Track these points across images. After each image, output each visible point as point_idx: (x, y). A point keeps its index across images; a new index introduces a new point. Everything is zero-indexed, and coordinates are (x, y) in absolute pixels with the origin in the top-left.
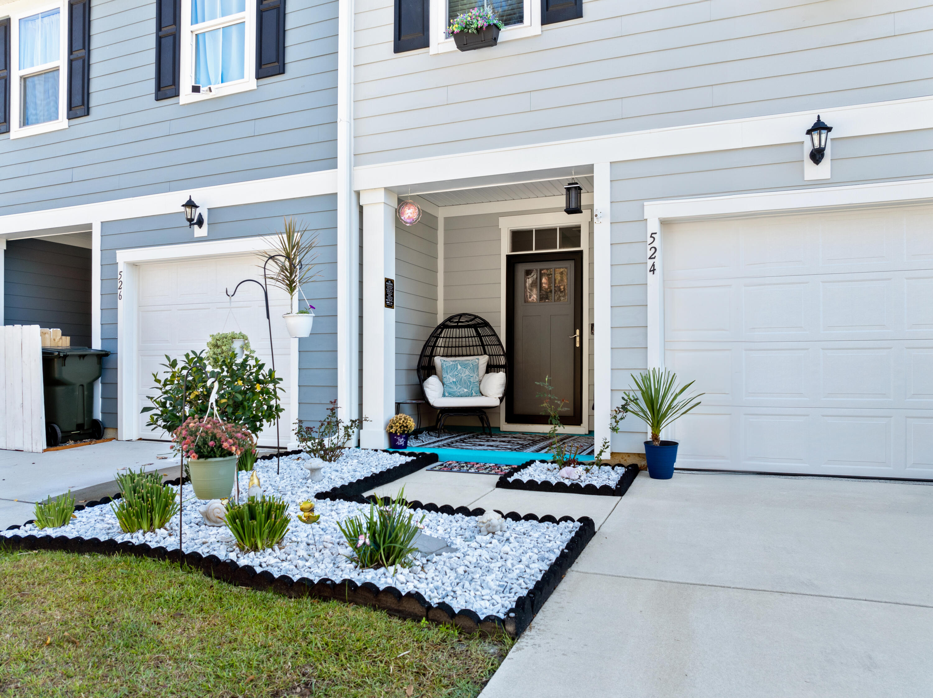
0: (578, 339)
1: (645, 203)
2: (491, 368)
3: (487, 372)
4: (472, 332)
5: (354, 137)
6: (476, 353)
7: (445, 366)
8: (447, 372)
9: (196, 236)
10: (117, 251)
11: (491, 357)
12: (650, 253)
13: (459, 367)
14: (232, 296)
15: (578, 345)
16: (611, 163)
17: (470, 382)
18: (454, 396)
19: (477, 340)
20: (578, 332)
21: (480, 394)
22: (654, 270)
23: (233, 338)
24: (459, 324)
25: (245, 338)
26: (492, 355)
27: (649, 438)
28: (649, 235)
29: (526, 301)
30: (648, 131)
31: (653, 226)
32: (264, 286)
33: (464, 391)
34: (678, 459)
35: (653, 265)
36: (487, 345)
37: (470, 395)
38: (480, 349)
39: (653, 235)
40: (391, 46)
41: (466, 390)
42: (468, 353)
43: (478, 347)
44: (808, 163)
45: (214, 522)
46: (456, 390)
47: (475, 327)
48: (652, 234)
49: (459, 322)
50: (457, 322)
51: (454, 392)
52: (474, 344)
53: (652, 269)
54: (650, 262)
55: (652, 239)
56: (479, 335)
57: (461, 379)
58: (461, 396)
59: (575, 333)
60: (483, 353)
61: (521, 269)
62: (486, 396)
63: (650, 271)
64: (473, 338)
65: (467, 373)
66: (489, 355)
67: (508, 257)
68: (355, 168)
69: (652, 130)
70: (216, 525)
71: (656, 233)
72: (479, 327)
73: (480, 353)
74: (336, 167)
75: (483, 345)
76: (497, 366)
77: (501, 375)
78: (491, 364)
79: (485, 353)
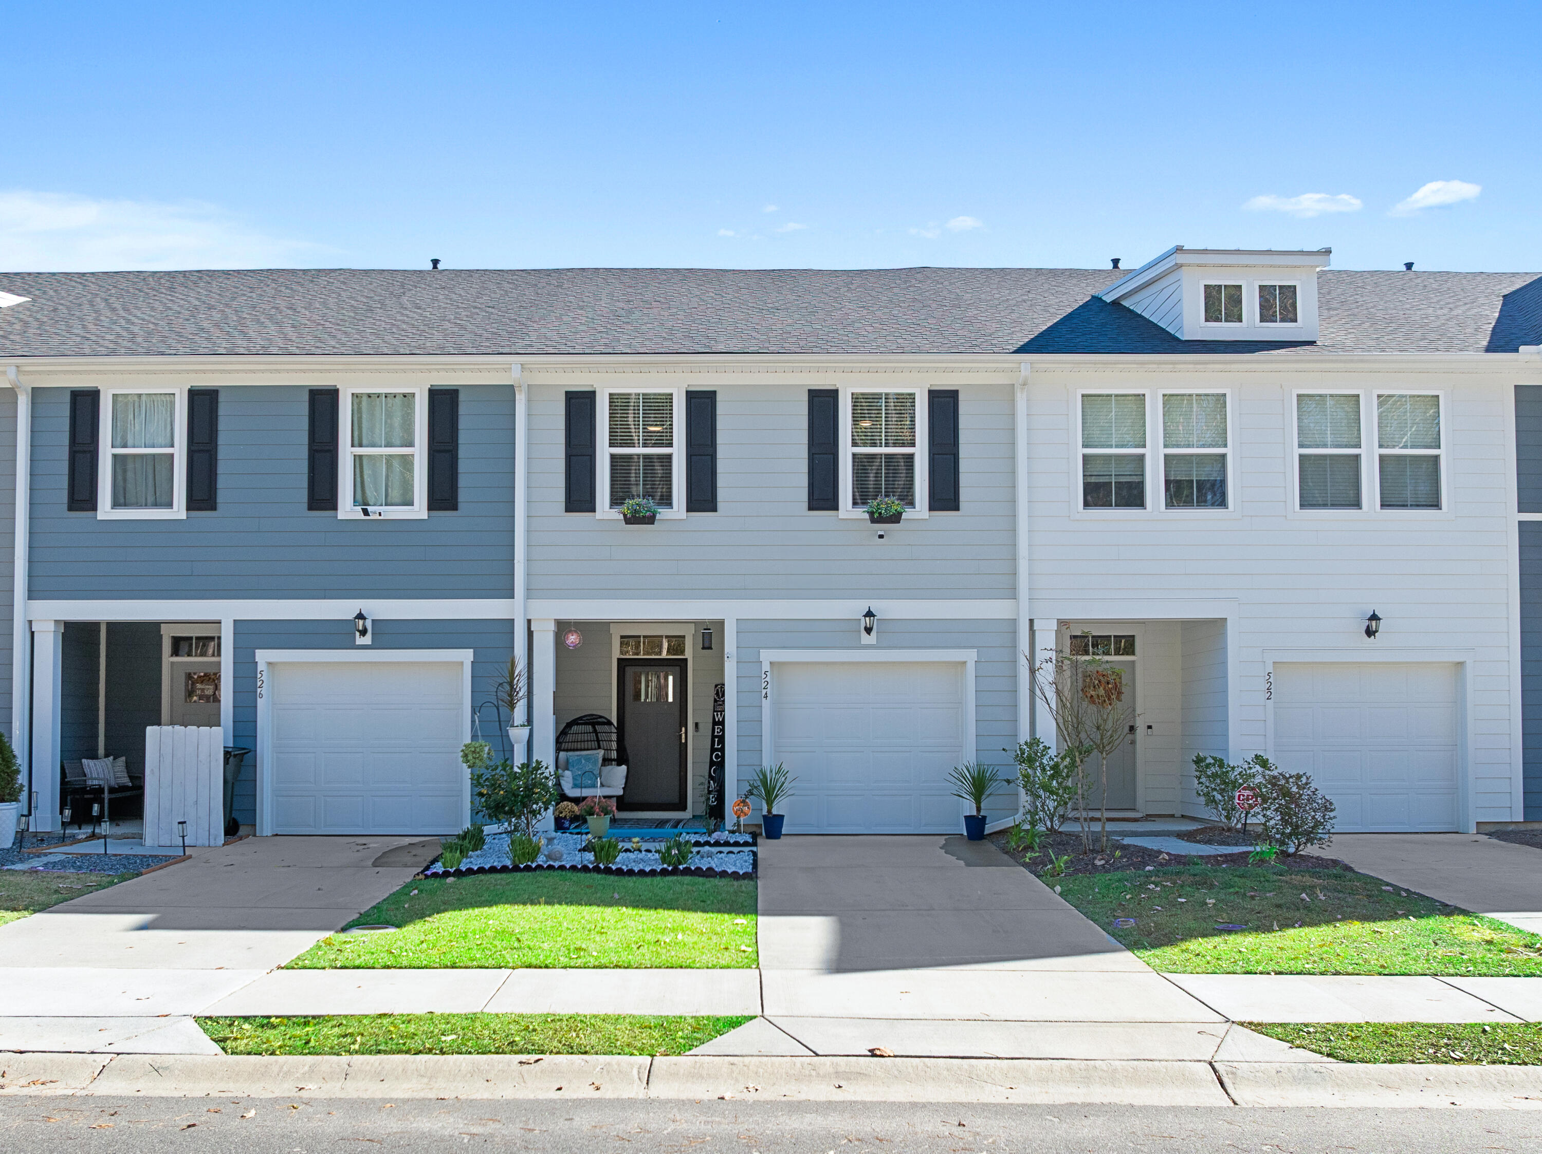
0: (683, 736)
1: (761, 649)
2: (606, 761)
3: (603, 765)
4: (590, 730)
6: (591, 748)
7: (571, 761)
8: (573, 766)
9: (357, 643)
10: (257, 651)
11: (606, 752)
12: (764, 685)
13: (583, 761)
15: (683, 741)
16: (738, 619)
17: (593, 774)
18: (582, 787)
19: (592, 737)
20: (683, 729)
21: (601, 786)
22: (767, 697)
24: (583, 722)
26: (607, 750)
27: (765, 812)
28: (763, 673)
30: (763, 600)
31: (766, 667)
33: (588, 782)
34: (784, 827)
35: (768, 694)
36: (602, 741)
37: (593, 787)
38: (595, 744)
40: (563, 506)
41: (590, 782)
43: (593, 743)
44: (864, 633)
46: (580, 782)
47: (593, 725)
48: (765, 672)
49: (584, 720)
50: (582, 720)
51: (580, 784)
52: (590, 740)
54: (764, 692)
55: (766, 676)
56: (595, 731)
57: (586, 772)
58: (587, 787)
59: (681, 731)
60: (597, 748)
61: (630, 672)
62: (609, 787)
64: (589, 735)
65: (590, 766)
66: (604, 750)
67: (619, 660)
68: (528, 600)
69: (766, 600)
71: (768, 672)
72: (597, 725)
73: (594, 748)
74: (513, 597)
75: (598, 741)
76: (614, 760)
77: (624, 767)
78: (606, 757)
79: (599, 748)
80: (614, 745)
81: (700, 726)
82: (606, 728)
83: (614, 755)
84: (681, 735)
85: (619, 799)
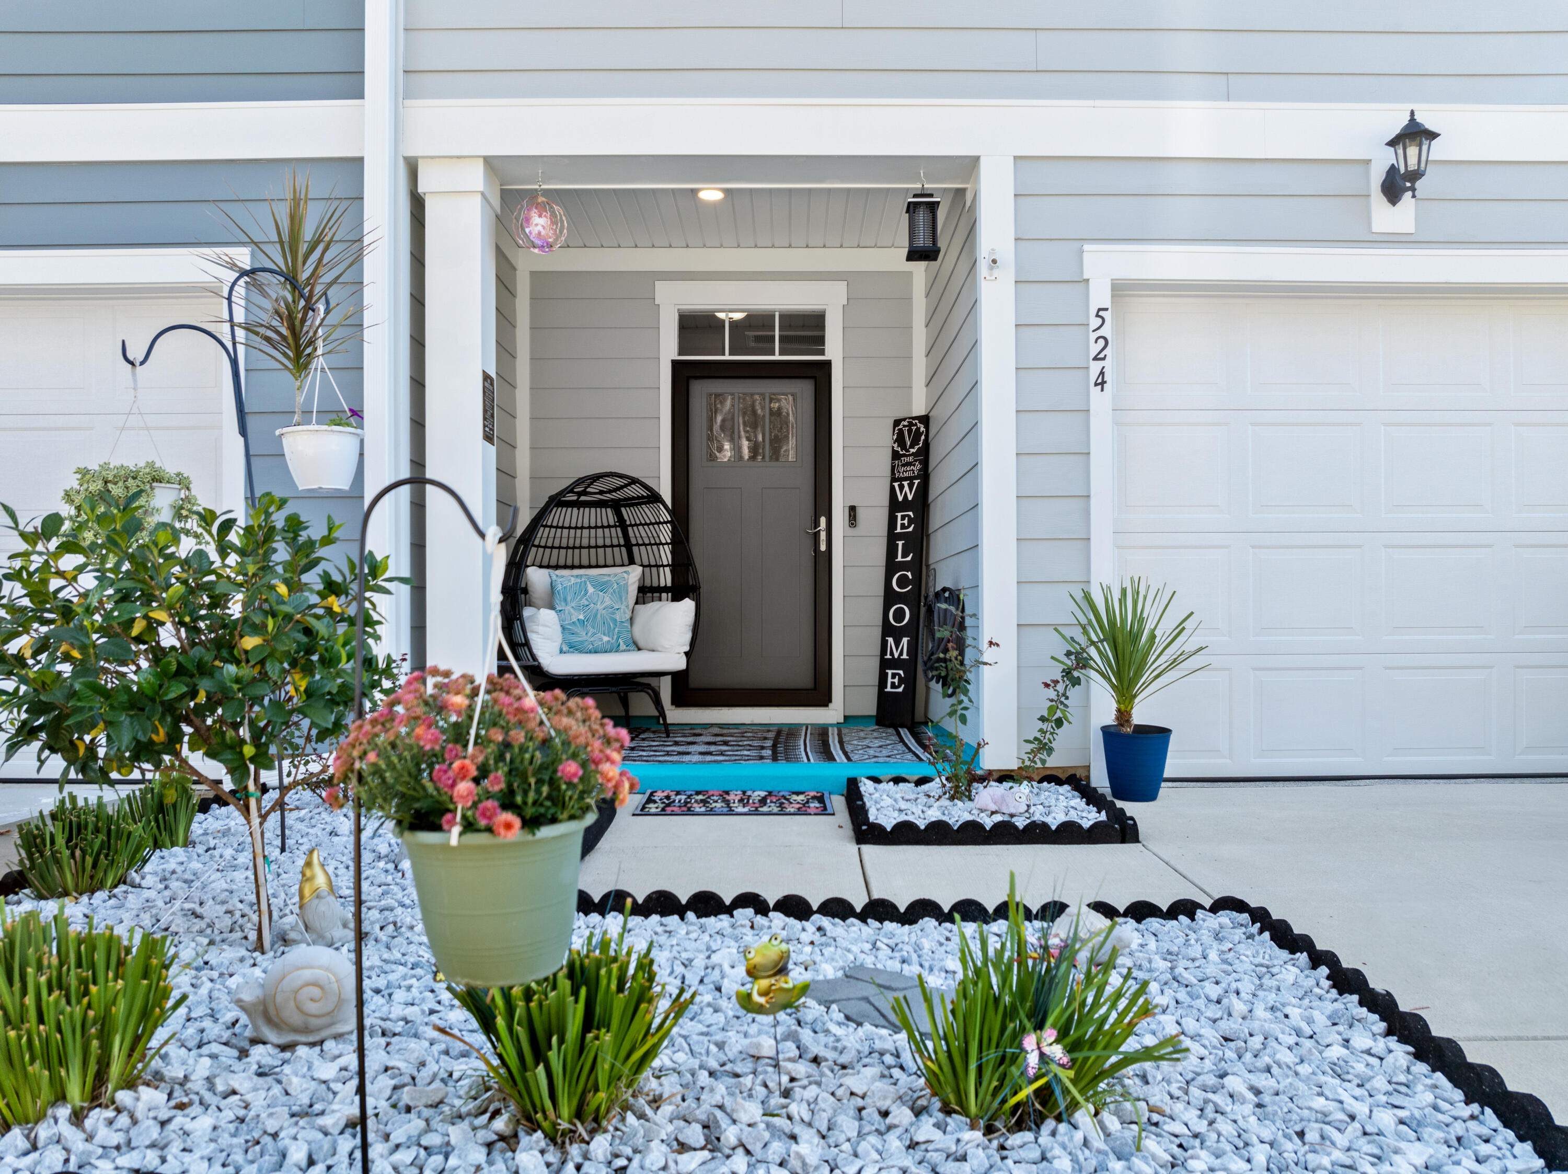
0: (823, 536)
1: (1087, 247)
2: (647, 593)
3: (640, 600)
4: (608, 516)
5: (406, 30)
6: (610, 562)
7: (559, 587)
8: (565, 600)
11: (647, 570)
12: (1095, 349)
13: (591, 590)
14: (142, 363)
15: (823, 548)
16: (1015, 158)
17: (615, 621)
18: (581, 652)
19: (614, 534)
20: (823, 520)
21: (634, 647)
22: (1103, 383)
23: (154, 480)
24: (583, 498)
25: (184, 482)
26: (650, 566)
27: (1111, 719)
28: (1093, 312)
29: (712, 458)
30: (1090, 103)
31: (1100, 296)
32: (229, 346)
33: (601, 640)
34: (1169, 762)
35: (1102, 373)
36: (638, 545)
37: (614, 649)
38: (621, 553)
39: (1101, 313)
41: (606, 639)
42: (593, 563)
43: (616, 550)
44: (1378, 200)
45: (295, 1030)
46: (585, 638)
47: (617, 505)
48: (1100, 310)
49: (585, 493)
50: (580, 494)
51: (582, 642)
52: (608, 542)
53: (1100, 381)
54: (1095, 367)
55: (1099, 321)
56: (622, 523)
57: (596, 615)
58: (596, 652)
59: (817, 524)
60: (626, 561)
61: (700, 390)
62: (653, 650)
63: (1096, 385)
64: (607, 530)
65: (608, 602)
66: (642, 565)
67: (675, 363)
68: (407, 102)
69: (1098, 103)
70: (303, 1039)
71: (1106, 309)
72: (625, 506)
73: (618, 561)
74: (359, 94)
75: (628, 546)
76: (665, 589)
77: (688, 605)
78: (648, 583)
79: (632, 562)
80: (666, 555)
81: (861, 514)
82: (647, 513)
83: (666, 578)
84: (816, 536)
85: (678, 678)
